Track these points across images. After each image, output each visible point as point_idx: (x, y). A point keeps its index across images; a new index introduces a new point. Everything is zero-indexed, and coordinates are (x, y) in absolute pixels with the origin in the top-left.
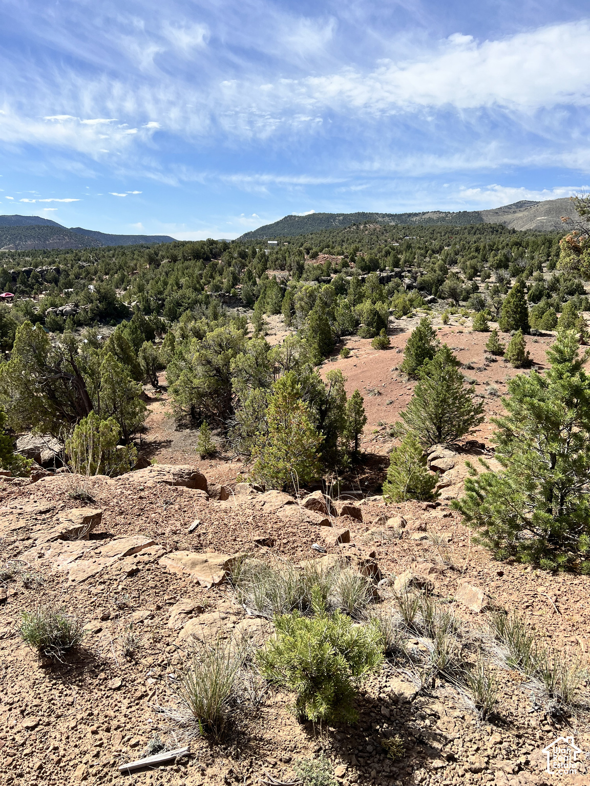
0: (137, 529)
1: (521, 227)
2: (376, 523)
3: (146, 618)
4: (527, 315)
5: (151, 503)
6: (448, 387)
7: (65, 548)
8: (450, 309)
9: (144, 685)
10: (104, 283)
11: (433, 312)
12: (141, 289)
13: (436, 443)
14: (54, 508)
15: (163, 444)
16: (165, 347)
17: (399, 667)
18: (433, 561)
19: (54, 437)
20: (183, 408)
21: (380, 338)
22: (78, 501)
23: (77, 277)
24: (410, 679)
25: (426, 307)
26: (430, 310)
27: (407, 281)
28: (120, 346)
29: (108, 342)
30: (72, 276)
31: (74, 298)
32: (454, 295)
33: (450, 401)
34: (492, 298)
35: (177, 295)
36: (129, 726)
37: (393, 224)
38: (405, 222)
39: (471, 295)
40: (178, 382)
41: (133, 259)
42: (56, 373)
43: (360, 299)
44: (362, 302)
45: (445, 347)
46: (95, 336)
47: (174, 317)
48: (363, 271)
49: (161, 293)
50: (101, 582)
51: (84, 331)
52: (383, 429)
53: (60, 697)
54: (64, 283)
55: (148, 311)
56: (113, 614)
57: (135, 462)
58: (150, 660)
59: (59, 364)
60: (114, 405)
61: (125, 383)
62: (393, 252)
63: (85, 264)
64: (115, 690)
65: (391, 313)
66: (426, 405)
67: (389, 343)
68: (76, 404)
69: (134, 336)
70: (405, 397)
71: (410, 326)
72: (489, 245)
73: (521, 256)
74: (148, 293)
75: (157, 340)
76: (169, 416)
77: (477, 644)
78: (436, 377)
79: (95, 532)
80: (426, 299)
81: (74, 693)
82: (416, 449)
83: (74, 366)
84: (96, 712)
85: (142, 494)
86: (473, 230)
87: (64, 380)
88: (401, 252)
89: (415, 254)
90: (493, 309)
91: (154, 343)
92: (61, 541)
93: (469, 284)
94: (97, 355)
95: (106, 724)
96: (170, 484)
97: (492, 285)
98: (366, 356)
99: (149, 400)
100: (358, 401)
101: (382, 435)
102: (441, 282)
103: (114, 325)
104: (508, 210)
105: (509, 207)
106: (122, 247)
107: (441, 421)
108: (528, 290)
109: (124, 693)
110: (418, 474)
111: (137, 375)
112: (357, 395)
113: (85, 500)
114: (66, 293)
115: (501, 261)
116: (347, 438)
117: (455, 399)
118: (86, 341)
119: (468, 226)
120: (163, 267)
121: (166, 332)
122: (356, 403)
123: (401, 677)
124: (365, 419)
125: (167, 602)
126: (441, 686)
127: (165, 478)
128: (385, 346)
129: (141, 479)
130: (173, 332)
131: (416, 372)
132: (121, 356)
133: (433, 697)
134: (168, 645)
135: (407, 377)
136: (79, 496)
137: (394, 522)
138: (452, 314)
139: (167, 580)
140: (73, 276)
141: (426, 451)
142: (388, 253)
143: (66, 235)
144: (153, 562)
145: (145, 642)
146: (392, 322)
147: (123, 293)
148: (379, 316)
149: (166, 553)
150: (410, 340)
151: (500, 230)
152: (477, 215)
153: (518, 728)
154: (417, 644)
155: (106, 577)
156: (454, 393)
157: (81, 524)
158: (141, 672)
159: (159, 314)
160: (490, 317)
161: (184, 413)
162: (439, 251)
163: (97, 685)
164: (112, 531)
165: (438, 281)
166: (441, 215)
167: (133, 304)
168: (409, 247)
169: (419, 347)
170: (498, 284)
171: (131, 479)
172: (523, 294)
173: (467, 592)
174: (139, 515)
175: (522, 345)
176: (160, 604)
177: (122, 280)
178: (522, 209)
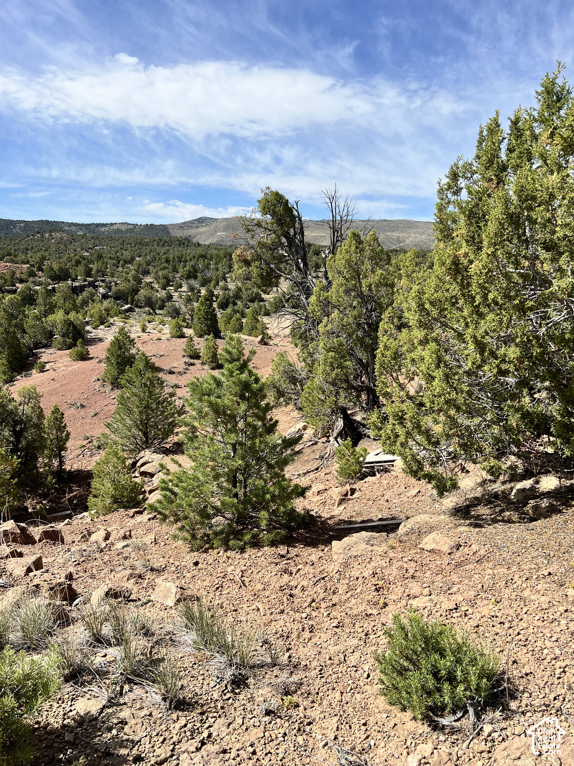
1: (205, 241)
2: (79, 541)
4: (216, 321)
6: (150, 392)
8: (147, 318)
11: (131, 321)
13: (144, 449)
17: (85, 686)
18: (133, 568)
21: (79, 348)
24: (96, 695)
25: (123, 315)
26: (127, 319)
27: (101, 290)
32: (150, 303)
33: (154, 406)
34: (186, 307)
37: (80, 233)
38: (94, 232)
39: (166, 304)
43: (51, 309)
44: (54, 313)
45: (143, 354)
48: (53, 280)
52: (90, 442)
62: (83, 262)
65: (87, 323)
66: (130, 411)
67: (88, 353)
70: (110, 407)
71: (108, 335)
72: (178, 257)
73: (207, 267)
77: (167, 637)
78: (137, 384)
80: (123, 308)
82: (119, 458)
86: (162, 243)
88: (92, 262)
89: (107, 264)
90: (188, 317)
93: (162, 294)
97: (185, 294)
98: (64, 368)
100: (58, 417)
101: (89, 448)
102: (136, 291)
104: (190, 225)
105: (192, 222)
107: (146, 427)
108: (217, 298)
110: (123, 482)
112: (56, 410)
115: (190, 272)
116: (50, 458)
117: (158, 403)
119: (157, 238)
122: (56, 419)
123: (88, 696)
124: (68, 435)
126: (129, 691)
128: (84, 357)
131: (119, 380)
133: (121, 705)
135: (110, 387)
137: (98, 536)
138: (149, 322)
141: (135, 458)
142: (78, 263)
146: (89, 332)
148: (75, 327)
150: (109, 350)
151: (186, 243)
152: (164, 228)
153: (202, 706)
154: (105, 656)
156: (156, 399)
160: (185, 324)
162: (131, 261)
165: (133, 290)
166: (129, 227)
168: (100, 257)
169: (119, 356)
170: (190, 294)
172: (211, 301)
173: (162, 589)
175: (215, 349)
178: (203, 225)
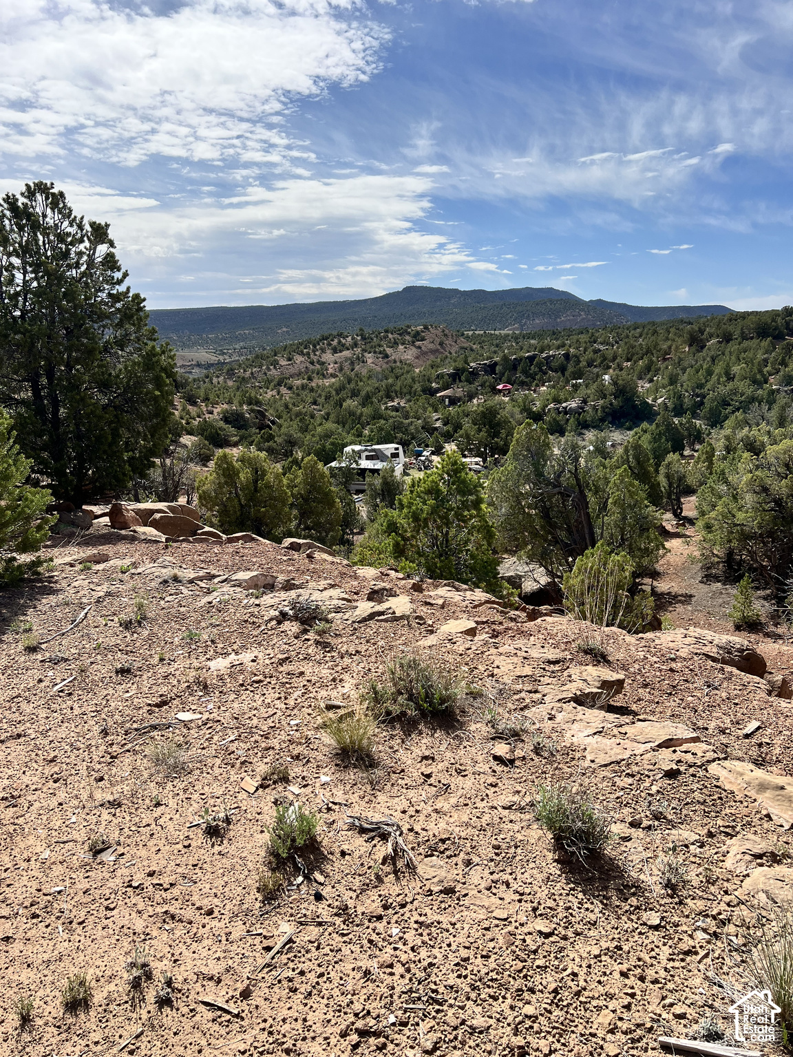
0: (669, 713)
3: (693, 844)
5: (686, 681)
7: (580, 716)
9: (691, 936)
10: (624, 373)
12: (673, 380)
14: (563, 660)
15: (680, 598)
16: (698, 462)
19: (541, 565)
20: (715, 552)
22: (589, 656)
23: (590, 364)
28: (636, 457)
29: (620, 450)
30: (583, 364)
31: (583, 391)
35: (723, 390)
36: (670, 986)
40: (713, 514)
41: (667, 339)
42: (555, 487)
46: (604, 442)
47: (716, 421)
49: (701, 386)
50: (628, 774)
51: (590, 435)
53: (579, 908)
54: (572, 372)
55: (679, 411)
56: (646, 823)
57: (649, 617)
58: (700, 905)
59: (559, 476)
60: (622, 535)
61: (640, 507)
63: (602, 347)
64: (651, 927)
68: (574, 529)
69: (656, 445)
74: (682, 386)
75: (687, 452)
76: (693, 560)
79: (612, 703)
81: (597, 910)
83: (578, 480)
84: (626, 948)
85: (673, 665)
87: (562, 497)
91: (682, 455)
92: (575, 705)
94: (605, 467)
95: (639, 970)
96: (714, 660)
99: (667, 535)
103: (630, 429)
106: (654, 324)
109: (663, 937)
111: (655, 498)
113: (600, 658)
114: (573, 386)
118: (591, 448)
120: (709, 349)
121: (701, 442)
125: (722, 829)
127: (706, 649)
129: (671, 645)
130: (713, 442)
132: (636, 471)
134: (726, 892)
136: (591, 650)
139: (720, 798)
140: (585, 363)
143: (583, 310)
144: (700, 767)
145: (694, 875)
147: (647, 385)
149: (719, 759)
155: (635, 769)
157: (598, 688)
158: (687, 917)
159: (695, 415)
161: (716, 559)
163: (627, 911)
164: (634, 707)
167: (660, 401)
171: (657, 642)
174: (670, 694)
176: (713, 830)
177: (648, 368)
